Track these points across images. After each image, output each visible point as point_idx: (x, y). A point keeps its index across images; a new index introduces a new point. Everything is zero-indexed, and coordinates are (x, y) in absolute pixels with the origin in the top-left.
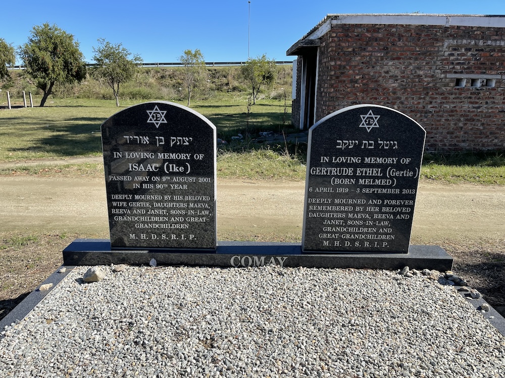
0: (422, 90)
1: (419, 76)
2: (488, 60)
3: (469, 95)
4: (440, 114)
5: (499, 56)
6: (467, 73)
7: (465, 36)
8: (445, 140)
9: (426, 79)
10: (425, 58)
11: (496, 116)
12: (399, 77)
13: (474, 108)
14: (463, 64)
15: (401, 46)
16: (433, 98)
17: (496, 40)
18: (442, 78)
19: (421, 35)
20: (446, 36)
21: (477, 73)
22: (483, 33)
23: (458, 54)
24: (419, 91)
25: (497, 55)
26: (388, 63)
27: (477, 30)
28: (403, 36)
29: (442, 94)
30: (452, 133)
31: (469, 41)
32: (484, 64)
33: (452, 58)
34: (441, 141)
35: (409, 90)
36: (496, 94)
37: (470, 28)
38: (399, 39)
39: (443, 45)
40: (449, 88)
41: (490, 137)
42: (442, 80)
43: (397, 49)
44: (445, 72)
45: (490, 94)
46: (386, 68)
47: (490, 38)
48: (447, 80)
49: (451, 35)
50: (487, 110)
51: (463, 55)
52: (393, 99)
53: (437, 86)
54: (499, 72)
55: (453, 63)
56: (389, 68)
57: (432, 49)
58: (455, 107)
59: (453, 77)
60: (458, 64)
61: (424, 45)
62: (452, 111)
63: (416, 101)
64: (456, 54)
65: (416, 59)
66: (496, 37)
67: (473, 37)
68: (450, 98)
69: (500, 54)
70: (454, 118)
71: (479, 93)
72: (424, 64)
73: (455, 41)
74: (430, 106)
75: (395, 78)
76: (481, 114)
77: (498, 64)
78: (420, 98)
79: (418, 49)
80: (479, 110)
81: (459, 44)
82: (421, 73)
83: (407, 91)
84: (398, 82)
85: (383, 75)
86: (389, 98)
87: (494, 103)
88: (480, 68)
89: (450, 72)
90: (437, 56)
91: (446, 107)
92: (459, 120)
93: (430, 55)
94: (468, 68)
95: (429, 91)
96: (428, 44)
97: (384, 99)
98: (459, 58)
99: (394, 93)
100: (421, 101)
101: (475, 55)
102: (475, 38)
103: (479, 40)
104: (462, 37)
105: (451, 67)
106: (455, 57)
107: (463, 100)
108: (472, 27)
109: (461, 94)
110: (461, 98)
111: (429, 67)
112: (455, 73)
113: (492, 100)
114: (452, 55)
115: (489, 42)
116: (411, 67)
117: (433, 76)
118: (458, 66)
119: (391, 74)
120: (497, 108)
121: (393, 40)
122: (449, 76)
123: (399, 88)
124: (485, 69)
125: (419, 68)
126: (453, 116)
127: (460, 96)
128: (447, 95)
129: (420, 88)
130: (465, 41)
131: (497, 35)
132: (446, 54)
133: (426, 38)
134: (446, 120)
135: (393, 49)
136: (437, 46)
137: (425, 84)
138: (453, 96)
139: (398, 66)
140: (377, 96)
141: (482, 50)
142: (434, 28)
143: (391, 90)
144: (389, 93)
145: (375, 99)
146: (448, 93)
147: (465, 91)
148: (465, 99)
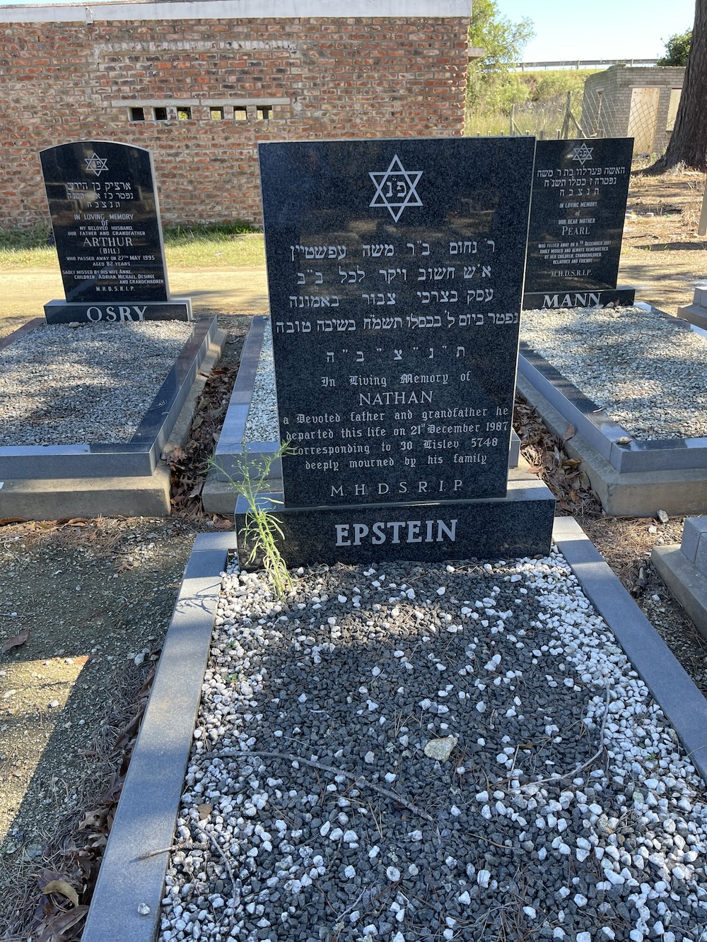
0: (78, 127)
1: (69, 106)
2: (171, 75)
3: (156, 135)
5: (186, 67)
6: (143, 98)
7: (123, 37)
9: (81, 110)
10: (70, 75)
11: (207, 169)
12: (39, 108)
13: (169, 155)
14: (131, 83)
15: (28, 59)
17: (175, 41)
18: (106, 108)
19: (53, 38)
20: (93, 38)
21: (159, 97)
22: (151, 30)
23: (120, 68)
24: (76, 130)
25: (183, 66)
26: (14, 86)
27: (141, 26)
28: (25, 41)
29: (112, 133)
31: (132, 45)
32: (167, 81)
33: (112, 74)
35: (59, 128)
36: (198, 131)
37: (129, 24)
38: (20, 46)
39: (92, 54)
40: (120, 123)
41: (207, 202)
42: (106, 111)
43: (22, 62)
44: (108, 98)
45: (189, 131)
46: (13, 95)
47: (165, 38)
48: (114, 110)
49: (101, 37)
50: (191, 159)
51: (128, 68)
52: (39, 144)
53: (101, 120)
54: (194, 94)
55: (116, 83)
56: (18, 94)
57: (78, 61)
59: (123, 105)
60: (125, 83)
61: (64, 55)
64: (117, 68)
65: (57, 78)
66: (175, 36)
67: (137, 38)
69: (188, 64)
71: (170, 131)
72: (71, 85)
73: (110, 46)
75: (32, 109)
76: (183, 165)
77: (188, 80)
79: (55, 62)
80: (178, 159)
81: (117, 50)
82: (71, 100)
83: (57, 129)
84: (39, 115)
85: (13, 105)
86: (33, 142)
87: (198, 146)
88: (161, 89)
89: (116, 97)
90: (88, 72)
93: (76, 70)
94: (143, 90)
95: (91, 129)
96: (68, 52)
97: (24, 144)
98: (124, 73)
99: (38, 134)
101: (148, 68)
102: (141, 39)
103: (148, 42)
104: (120, 39)
105: (115, 88)
106: (117, 72)
107: (149, 143)
108: (132, 22)
109: (141, 133)
110: (144, 140)
111: (80, 91)
112: (124, 98)
113: (194, 141)
114: (113, 69)
115: (165, 45)
116: (52, 91)
117: (90, 105)
118: (125, 88)
119: (24, 103)
120: (205, 154)
121: (12, 48)
122: (114, 103)
123: (43, 126)
124: (171, 90)
125: (65, 93)
127: (142, 137)
128: (120, 135)
129: (76, 125)
130: (124, 46)
131: (175, 32)
132: (102, 67)
133: (63, 42)
135: (17, 63)
136: (84, 56)
137: (81, 118)
139: (32, 91)
140: (13, 141)
141: (157, 59)
142: (72, 26)
143: (31, 129)
144: (30, 134)
145: (11, 144)
146: (122, 133)
147: (146, 129)
148: (151, 141)
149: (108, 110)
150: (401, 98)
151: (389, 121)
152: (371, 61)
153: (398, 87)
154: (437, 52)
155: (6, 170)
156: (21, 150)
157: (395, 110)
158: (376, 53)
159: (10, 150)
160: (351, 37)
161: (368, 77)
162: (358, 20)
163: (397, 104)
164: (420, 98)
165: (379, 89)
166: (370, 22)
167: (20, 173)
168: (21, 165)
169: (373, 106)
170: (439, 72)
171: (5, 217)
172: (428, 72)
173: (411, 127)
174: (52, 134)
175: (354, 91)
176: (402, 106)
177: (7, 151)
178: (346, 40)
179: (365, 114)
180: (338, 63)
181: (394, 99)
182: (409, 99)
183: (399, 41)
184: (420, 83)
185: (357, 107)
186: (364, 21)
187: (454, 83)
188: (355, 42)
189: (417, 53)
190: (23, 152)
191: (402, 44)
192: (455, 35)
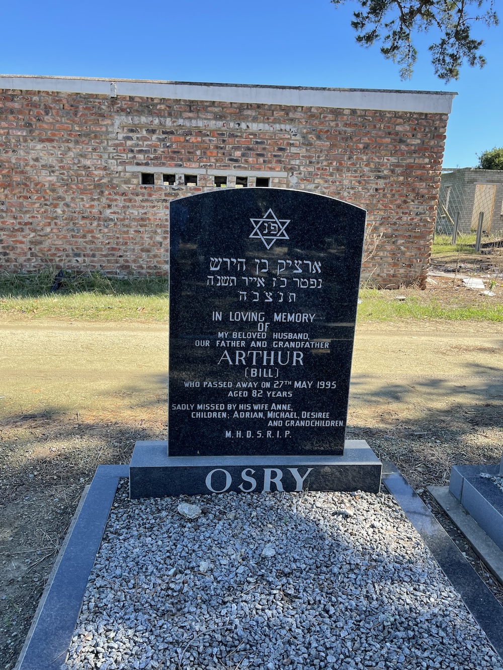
0: (92, 187)
1: (86, 168)
2: (183, 147)
3: (163, 197)
4: (127, 222)
5: (198, 142)
6: (155, 165)
7: (143, 111)
8: (140, 260)
9: (96, 173)
10: (90, 140)
12: (57, 168)
14: (146, 152)
15: (51, 123)
16: (111, 200)
17: (190, 118)
18: (120, 172)
19: (77, 107)
20: (115, 110)
21: (170, 166)
22: (170, 107)
23: (137, 138)
24: (90, 189)
25: (195, 141)
26: (35, 146)
27: (160, 104)
28: (51, 108)
29: (123, 194)
30: (148, 251)
31: (151, 119)
32: (178, 152)
33: (129, 143)
34: (134, 261)
35: (74, 186)
37: (150, 100)
38: (45, 112)
39: (113, 124)
40: (132, 186)
42: (120, 174)
43: (45, 126)
44: (123, 163)
46: (33, 154)
47: (181, 115)
48: (127, 174)
49: (123, 110)
51: (144, 139)
52: (53, 200)
53: (114, 182)
54: (202, 164)
55: (132, 151)
56: (38, 153)
57: (98, 129)
58: (145, 213)
59: (136, 170)
60: (140, 151)
61: (86, 123)
62: (142, 219)
63: (88, 203)
64: (135, 138)
65: (77, 142)
66: (191, 115)
67: (155, 113)
68: (135, 201)
69: (199, 139)
70: (147, 228)
71: (177, 195)
72: (90, 150)
73: (130, 118)
74: (108, 211)
75: (51, 169)
77: (198, 153)
78: (93, 200)
79: (77, 128)
81: (137, 122)
82: (88, 163)
83: (72, 187)
84: (56, 174)
85: (32, 163)
86: (47, 197)
88: (172, 159)
89: (130, 163)
90: (107, 140)
91: (132, 213)
92: (155, 232)
93: (96, 137)
94: (156, 158)
95: (104, 189)
96: (90, 120)
97: (38, 198)
98: (141, 143)
99: (53, 190)
100: (96, 203)
101: (163, 140)
102: (159, 114)
103: (165, 117)
104: (140, 113)
105: (130, 155)
106: (134, 142)
107: (156, 203)
108: (152, 99)
109: (150, 195)
110: (152, 201)
111: (98, 155)
112: (138, 164)
114: (130, 138)
115: (181, 122)
116: (71, 154)
117: (105, 168)
118: (140, 156)
119: (43, 162)
121: (37, 112)
122: (129, 168)
123: (59, 184)
124: (181, 160)
125: (83, 156)
126: (145, 226)
127: (151, 198)
128: (131, 196)
129: (90, 185)
130: (143, 119)
131: (191, 111)
132: (120, 136)
133: (86, 112)
134: (136, 231)
135: (40, 126)
136: (104, 125)
137: (96, 179)
138: (140, 198)
139: (51, 152)
140: (28, 195)
141: (172, 133)
142: (96, 98)
143: (47, 185)
144: (45, 190)
145: (26, 198)
146: (133, 194)
147: (155, 191)
148: (158, 202)
149: (122, 174)
150: (385, 178)
151: (373, 196)
152: (361, 146)
153: (383, 168)
154: (419, 141)
155: (18, 221)
156: (35, 203)
157: (378, 187)
158: (366, 140)
159: (24, 203)
160: (346, 125)
161: (358, 158)
162: (353, 112)
163: (381, 183)
164: (401, 178)
165: (366, 169)
166: (363, 113)
167: (31, 223)
168: (33, 217)
169: (359, 182)
170: (419, 158)
171: (11, 262)
172: (410, 157)
173: (391, 202)
174: (66, 191)
175: (345, 170)
176: (386, 184)
177: (21, 204)
178: (341, 127)
179: (352, 188)
180: (333, 146)
181: (379, 177)
182: (392, 179)
183: (387, 130)
184: (402, 166)
185: (346, 182)
186: (359, 112)
187: (432, 167)
188: (349, 130)
189: (401, 141)
190: (37, 205)
191: (389, 133)
192: (436, 128)
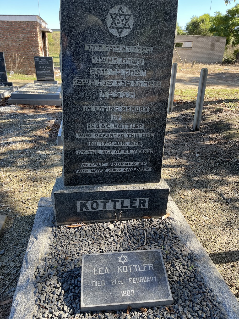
151: (19, 46)
152: (12, 31)
153: (20, 38)
154: (29, 30)
157: (20, 43)
158: (13, 29)
160: (6, 25)
161: (12, 35)
162: (8, 21)
163: (20, 42)
164: (26, 41)
165: (15, 38)
166: (11, 22)
169: (14, 42)
170: (30, 35)
172: (28, 34)
173: (25, 48)
175: (9, 38)
176: (22, 42)
178: (5, 26)
179: (12, 44)
180: (4, 32)
182: (24, 41)
183: (19, 27)
184: (26, 37)
185: (10, 42)
186: (9, 22)
187: (35, 37)
188: (8, 27)
189: (24, 30)
191: (20, 28)
192: (33, 26)
